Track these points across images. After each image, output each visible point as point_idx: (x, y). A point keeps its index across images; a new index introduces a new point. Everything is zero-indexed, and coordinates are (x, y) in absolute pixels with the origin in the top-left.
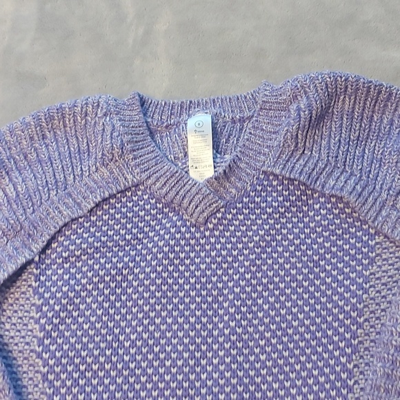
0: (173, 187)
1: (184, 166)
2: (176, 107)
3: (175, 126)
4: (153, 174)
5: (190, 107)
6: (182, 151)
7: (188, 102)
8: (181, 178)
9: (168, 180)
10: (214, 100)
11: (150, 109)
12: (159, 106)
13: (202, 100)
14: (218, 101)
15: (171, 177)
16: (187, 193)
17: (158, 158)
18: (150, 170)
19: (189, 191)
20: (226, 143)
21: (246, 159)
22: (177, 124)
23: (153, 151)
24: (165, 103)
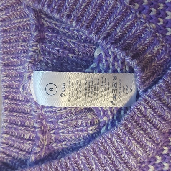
0: (145, 131)
1: (109, 113)
2: (12, 118)
3: (44, 122)
4: (121, 158)
5: (13, 99)
6: (83, 115)
7: (6, 101)
8: (134, 119)
9: (134, 139)
10: (5, 65)
11: (14, 154)
12: (10, 142)
13: (3, 81)
14: (8, 59)
15: (131, 134)
16: (156, 113)
17: (97, 150)
18: (117, 163)
19: (154, 110)
20: (74, 53)
21: (109, 26)
22: (41, 118)
23: (85, 157)
24: (6, 133)
